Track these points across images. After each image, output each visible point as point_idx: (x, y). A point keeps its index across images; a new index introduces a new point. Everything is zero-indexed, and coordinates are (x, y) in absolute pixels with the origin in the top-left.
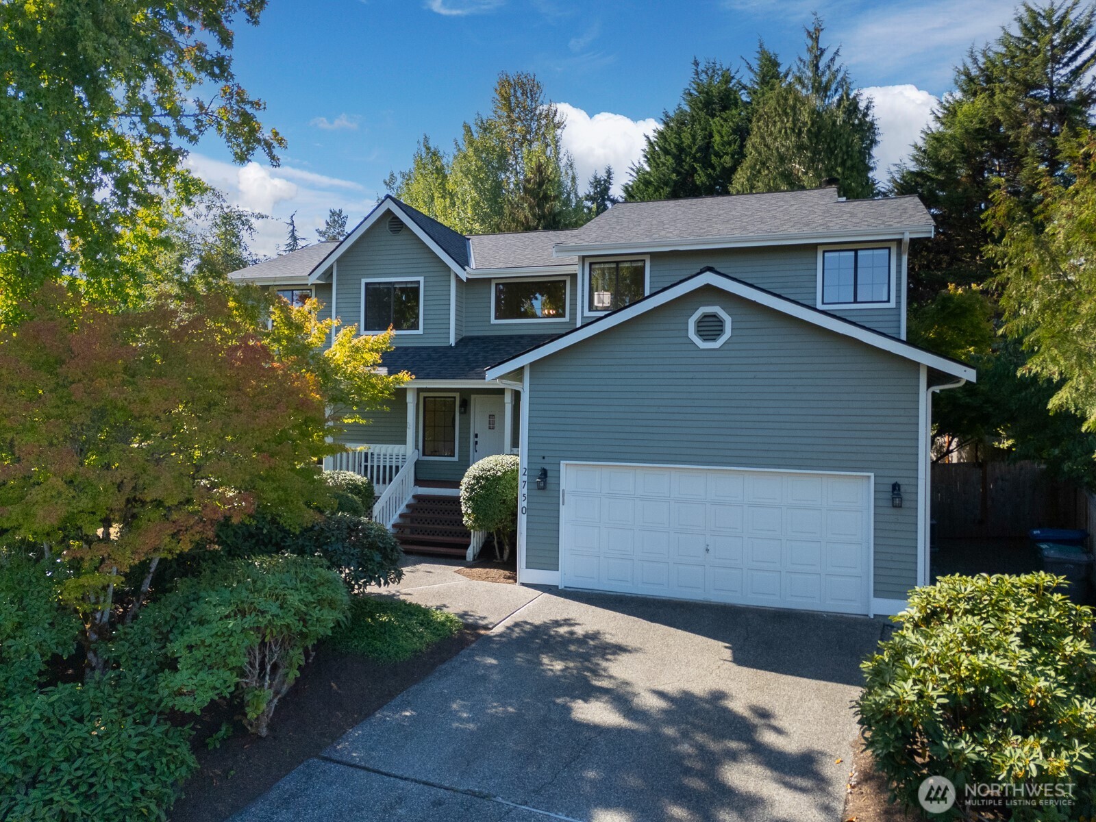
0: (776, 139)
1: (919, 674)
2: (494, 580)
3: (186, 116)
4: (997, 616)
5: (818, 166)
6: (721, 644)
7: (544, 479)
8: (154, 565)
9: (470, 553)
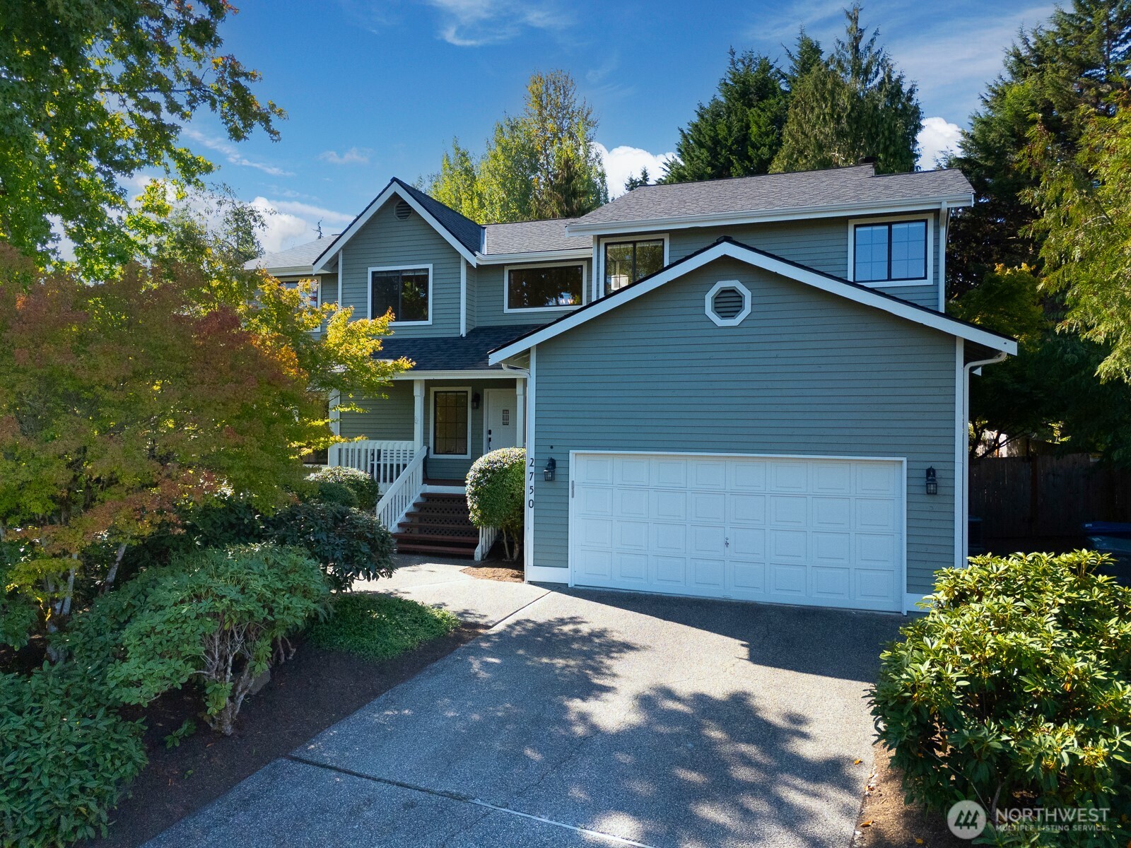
0: (814, 126)
1: (938, 655)
2: (499, 578)
3: (177, 91)
4: (1033, 597)
5: (858, 153)
6: (738, 642)
7: (552, 470)
8: (120, 554)
9: (478, 553)
